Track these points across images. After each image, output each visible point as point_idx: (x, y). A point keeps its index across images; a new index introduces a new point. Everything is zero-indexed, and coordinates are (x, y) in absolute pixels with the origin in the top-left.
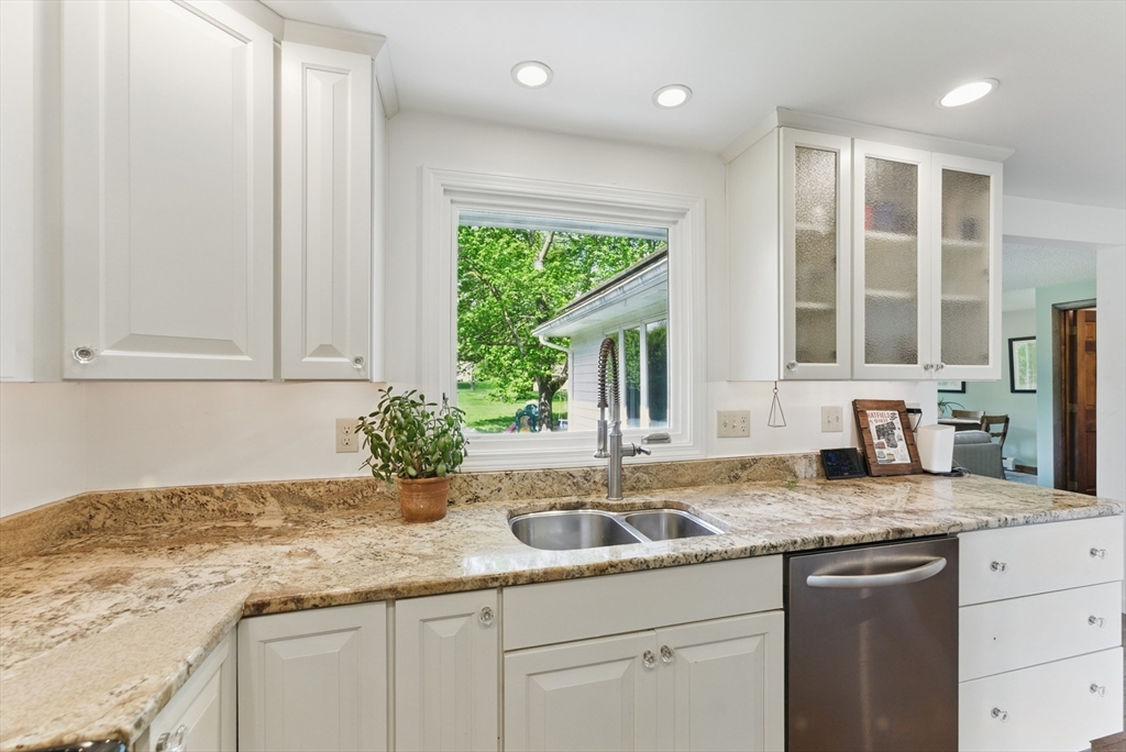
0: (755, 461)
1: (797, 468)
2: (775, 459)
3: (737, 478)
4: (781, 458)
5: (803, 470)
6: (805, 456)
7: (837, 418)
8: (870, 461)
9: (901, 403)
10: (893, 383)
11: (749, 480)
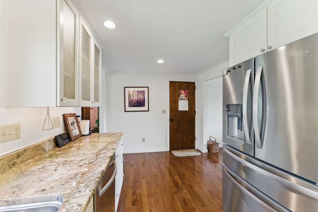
0: (25, 150)
1: (45, 147)
2: (36, 146)
3: (14, 164)
4: (38, 145)
5: (48, 147)
6: (49, 141)
7: (58, 121)
8: (71, 136)
9: (75, 114)
10: (73, 107)
11: (22, 162)
